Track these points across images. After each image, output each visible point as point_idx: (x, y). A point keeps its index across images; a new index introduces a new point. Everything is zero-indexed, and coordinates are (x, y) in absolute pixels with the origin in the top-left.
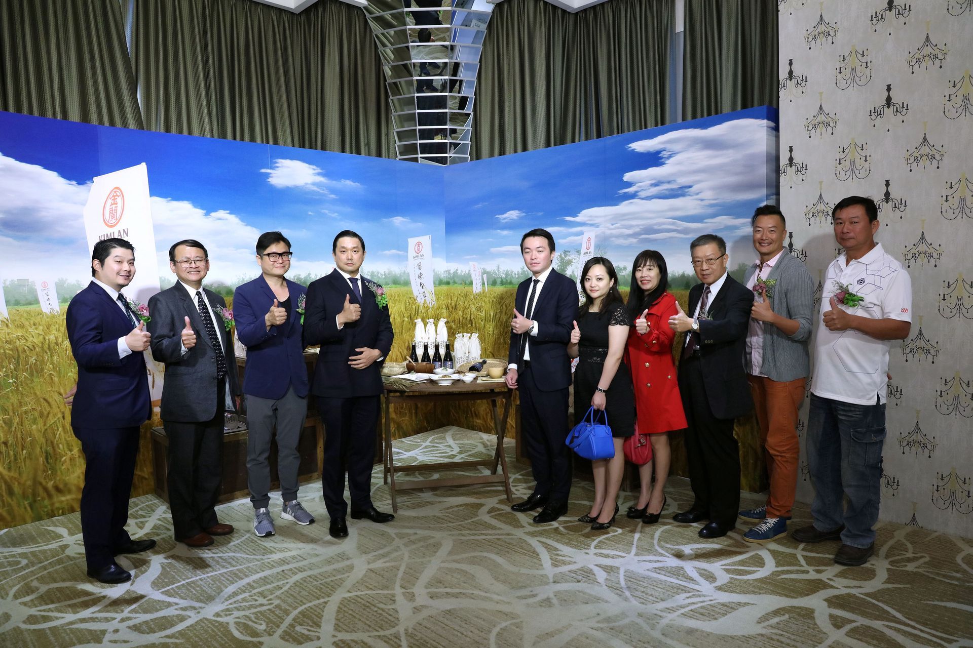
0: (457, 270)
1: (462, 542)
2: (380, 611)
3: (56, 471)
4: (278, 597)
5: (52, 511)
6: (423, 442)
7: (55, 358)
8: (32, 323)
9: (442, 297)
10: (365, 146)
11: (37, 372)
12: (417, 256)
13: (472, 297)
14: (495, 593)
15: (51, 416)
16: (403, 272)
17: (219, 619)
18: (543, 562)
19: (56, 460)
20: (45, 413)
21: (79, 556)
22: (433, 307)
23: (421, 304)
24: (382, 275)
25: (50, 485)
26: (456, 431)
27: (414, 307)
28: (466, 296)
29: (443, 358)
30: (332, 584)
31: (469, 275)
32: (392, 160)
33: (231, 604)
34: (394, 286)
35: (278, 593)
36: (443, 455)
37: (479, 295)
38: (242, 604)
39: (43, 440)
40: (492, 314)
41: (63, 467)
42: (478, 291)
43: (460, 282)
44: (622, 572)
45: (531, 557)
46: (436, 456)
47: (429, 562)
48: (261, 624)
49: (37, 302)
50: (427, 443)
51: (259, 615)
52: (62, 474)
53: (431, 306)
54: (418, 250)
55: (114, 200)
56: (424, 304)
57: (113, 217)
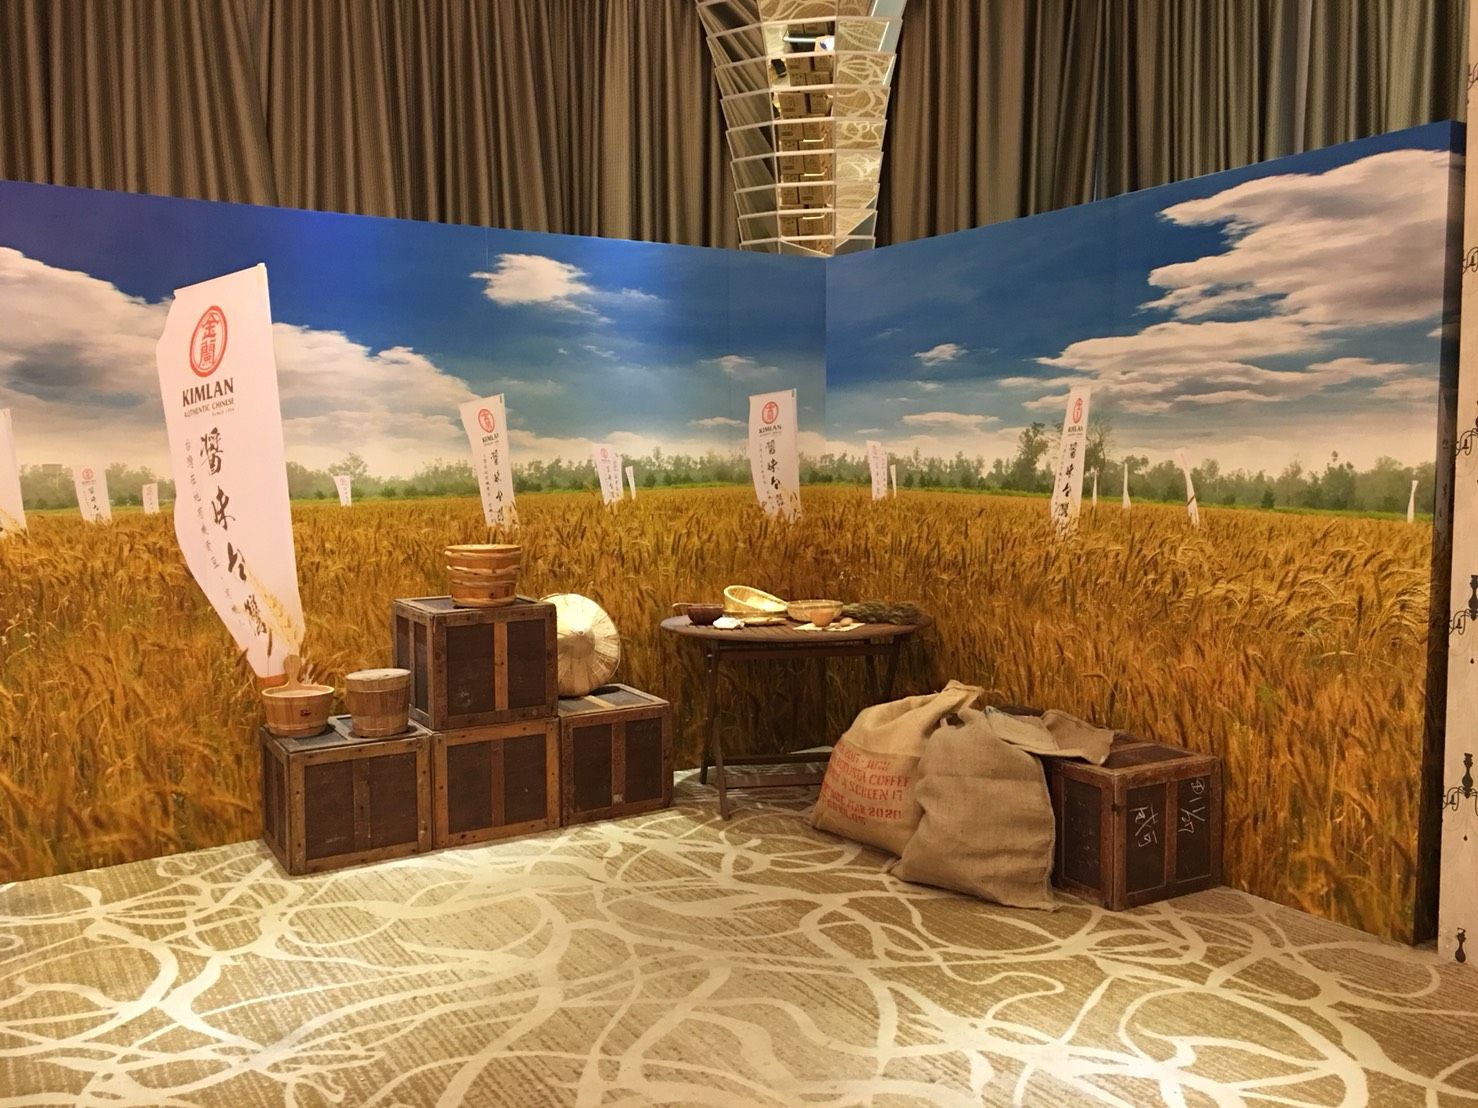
0: (845, 455)
1: (747, 975)
2: (546, 1092)
3: (97, 791)
4: (386, 1047)
5: (88, 858)
7: (102, 599)
8: (65, 538)
9: (816, 506)
11: (71, 622)
12: (767, 429)
13: (869, 507)
14: (765, 1082)
15: (91, 695)
16: (737, 457)
17: (275, 1076)
18: (881, 1033)
19: (97, 772)
20: (82, 692)
21: (100, 940)
22: (796, 524)
23: (773, 518)
24: (696, 463)
25: (86, 813)
27: (758, 522)
28: (859, 504)
30: (487, 1030)
31: (866, 465)
33: (304, 1050)
34: (719, 484)
35: (389, 1038)
37: (883, 503)
38: (321, 1053)
39: (77, 738)
40: (904, 541)
41: (108, 786)
42: (880, 496)
43: (849, 478)
44: (1026, 1074)
45: (862, 1017)
47: (673, 1006)
48: (337, 1093)
49: (74, 503)
51: (342, 1075)
52: (105, 795)
53: (792, 521)
54: (770, 417)
55: (209, 328)
56: (779, 517)
57: (207, 359)
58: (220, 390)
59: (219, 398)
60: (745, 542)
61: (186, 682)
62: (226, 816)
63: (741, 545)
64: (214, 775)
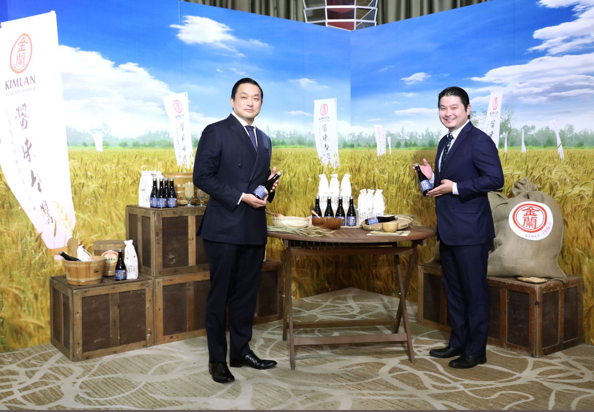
0: (361, 133)
1: (362, 402)
6: (324, 302)
9: (346, 160)
10: (274, 9)
12: (323, 118)
13: (376, 160)
16: (308, 132)
22: (337, 169)
23: (325, 166)
24: (287, 135)
26: (357, 293)
27: (318, 167)
28: (370, 158)
29: (346, 213)
31: (374, 138)
32: (300, 22)
34: (299, 146)
36: (344, 314)
37: (383, 157)
40: (395, 176)
42: (382, 154)
43: (364, 145)
46: (336, 316)
50: (328, 303)
53: (335, 168)
54: (324, 112)
55: (22, 46)
56: (328, 165)
57: (20, 64)
58: (28, 82)
59: (27, 86)
60: (312, 178)
61: (5, 251)
62: (29, 330)
63: (310, 179)
64: (21, 306)
